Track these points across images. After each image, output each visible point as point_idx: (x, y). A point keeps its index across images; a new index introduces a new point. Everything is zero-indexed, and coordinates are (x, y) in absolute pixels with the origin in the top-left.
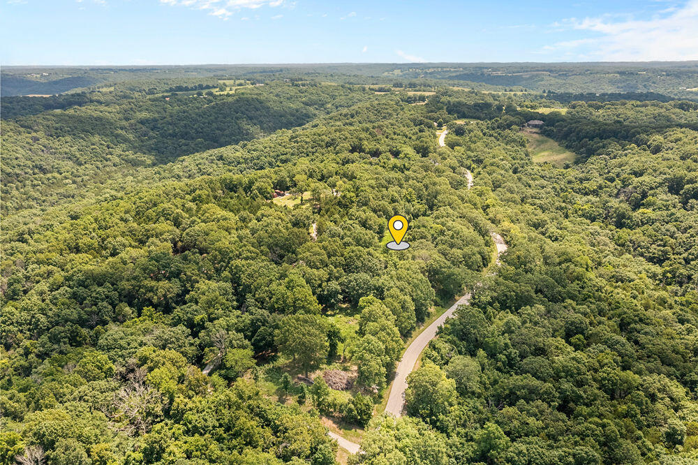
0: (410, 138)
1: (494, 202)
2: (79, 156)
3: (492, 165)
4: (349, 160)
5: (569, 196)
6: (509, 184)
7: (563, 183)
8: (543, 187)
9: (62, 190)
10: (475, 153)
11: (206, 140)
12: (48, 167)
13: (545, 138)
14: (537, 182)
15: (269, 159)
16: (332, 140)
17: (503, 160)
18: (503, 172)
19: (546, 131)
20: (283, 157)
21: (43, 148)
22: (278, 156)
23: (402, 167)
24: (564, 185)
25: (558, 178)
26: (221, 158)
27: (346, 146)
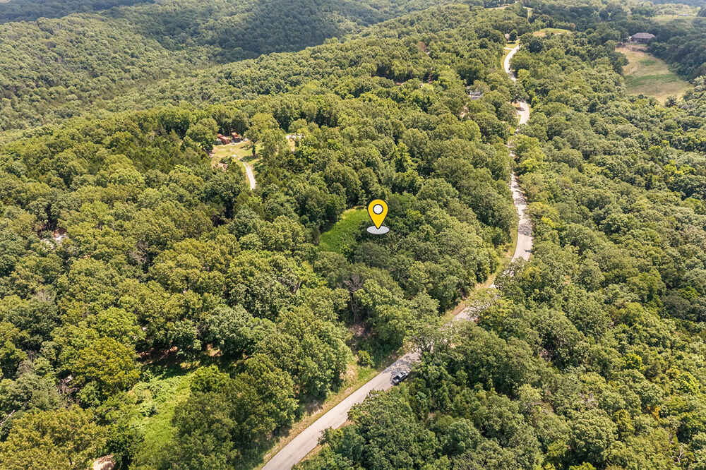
0: (462, 56)
1: (536, 163)
2: (95, 66)
3: (558, 100)
4: (363, 87)
5: (662, 151)
6: (572, 131)
7: (657, 129)
8: (624, 136)
9: (61, 108)
10: (542, 81)
11: (245, 49)
12: (55, 79)
13: (652, 58)
14: (620, 127)
15: (278, 80)
16: (358, 57)
17: (577, 92)
18: (569, 111)
19: (655, 47)
20: (294, 78)
21: (57, 56)
22: (289, 76)
23: (426, 101)
24: (659, 133)
25: (652, 122)
26: (229, 76)
27: (369, 67)
